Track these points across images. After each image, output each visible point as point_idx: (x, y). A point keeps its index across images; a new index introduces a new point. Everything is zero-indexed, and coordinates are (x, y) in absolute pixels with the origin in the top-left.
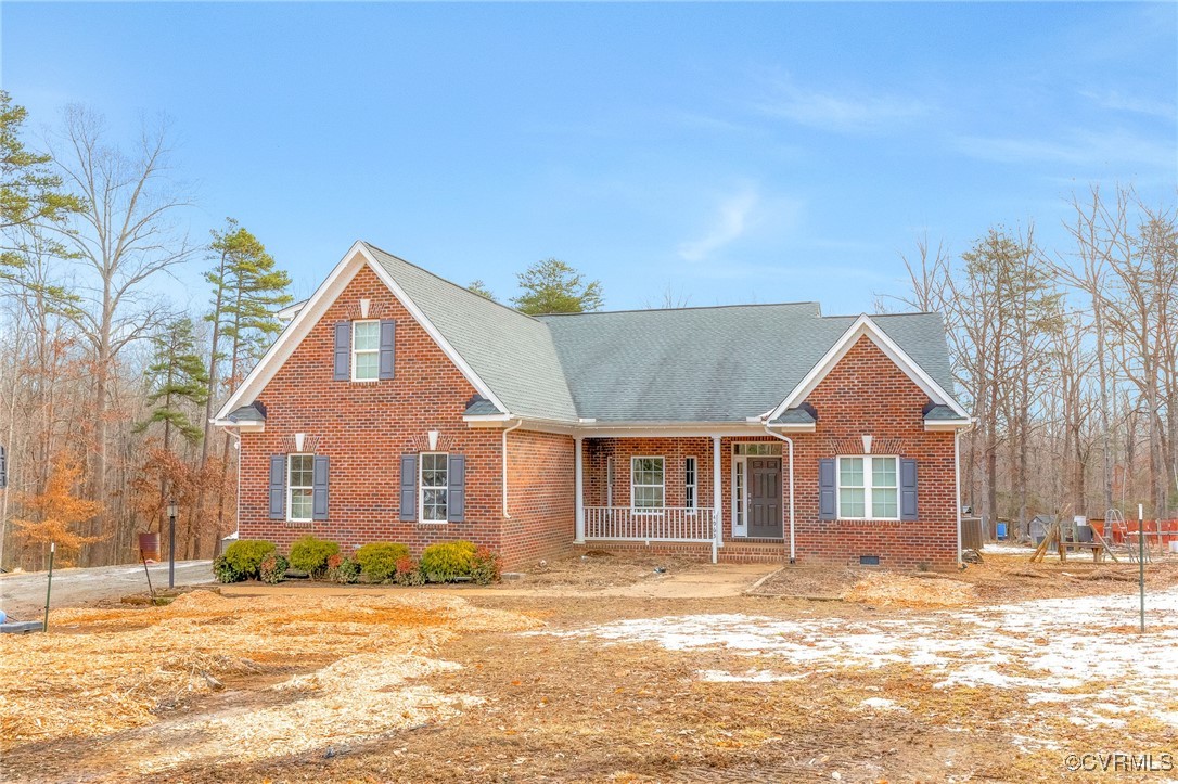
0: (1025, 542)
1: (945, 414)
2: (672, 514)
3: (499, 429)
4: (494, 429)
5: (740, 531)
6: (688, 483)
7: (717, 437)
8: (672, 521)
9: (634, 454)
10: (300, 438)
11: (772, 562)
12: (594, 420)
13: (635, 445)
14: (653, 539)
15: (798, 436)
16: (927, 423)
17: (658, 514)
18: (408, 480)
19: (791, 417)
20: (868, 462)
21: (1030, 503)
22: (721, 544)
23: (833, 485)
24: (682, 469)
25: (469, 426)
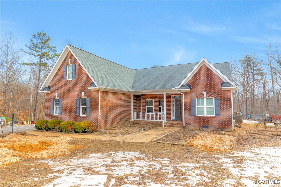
0: (254, 120)
1: (228, 85)
2: (155, 114)
3: (98, 91)
4: (96, 91)
5: (173, 118)
6: (160, 106)
7: (165, 94)
8: (155, 115)
9: (147, 99)
10: (56, 94)
11: (179, 127)
12: (134, 90)
13: (146, 96)
14: (149, 120)
15: (185, 93)
16: (222, 88)
17: (152, 114)
18: (78, 105)
19: (183, 87)
20: (205, 100)
21: (255, 111)
22: (166, 122)
23: (195, 106)
24: (158, 102)
25: (91, 90)
